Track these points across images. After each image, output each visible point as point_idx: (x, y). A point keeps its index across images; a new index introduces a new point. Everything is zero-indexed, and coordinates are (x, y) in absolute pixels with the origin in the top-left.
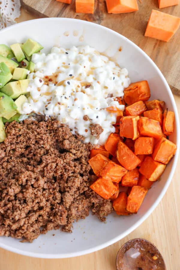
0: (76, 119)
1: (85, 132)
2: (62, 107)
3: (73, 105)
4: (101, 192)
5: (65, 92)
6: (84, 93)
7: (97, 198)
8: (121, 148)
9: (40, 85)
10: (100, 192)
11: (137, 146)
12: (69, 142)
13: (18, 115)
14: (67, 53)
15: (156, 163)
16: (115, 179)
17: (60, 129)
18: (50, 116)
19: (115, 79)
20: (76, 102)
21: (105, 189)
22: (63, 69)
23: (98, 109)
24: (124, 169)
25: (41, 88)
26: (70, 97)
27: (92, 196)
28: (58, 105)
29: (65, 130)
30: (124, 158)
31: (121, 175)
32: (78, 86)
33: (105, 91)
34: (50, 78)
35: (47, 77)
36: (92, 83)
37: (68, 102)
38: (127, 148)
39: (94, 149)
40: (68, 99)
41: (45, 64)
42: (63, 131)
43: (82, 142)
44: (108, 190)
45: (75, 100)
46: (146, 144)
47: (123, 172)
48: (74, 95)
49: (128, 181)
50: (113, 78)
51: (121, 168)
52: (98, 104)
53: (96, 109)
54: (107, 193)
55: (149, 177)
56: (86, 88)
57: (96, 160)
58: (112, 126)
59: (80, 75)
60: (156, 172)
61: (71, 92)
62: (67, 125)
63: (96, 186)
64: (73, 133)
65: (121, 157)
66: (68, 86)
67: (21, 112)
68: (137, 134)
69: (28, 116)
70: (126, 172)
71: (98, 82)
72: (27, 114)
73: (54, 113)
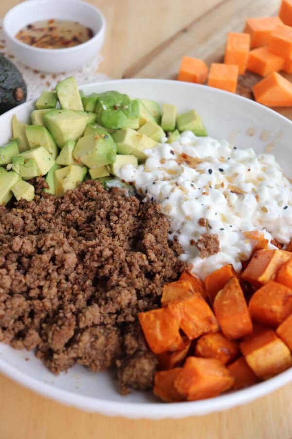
0: (188, 218)
1: (188, 244)
2: (178, 192)
3: (197, 198)
4: (150, 331)
5: (197, 180)
6: (226, 197)
7: (137, 339)
8: (230, 288)
9: (168, 155)
10: (149, 329)
11: (259, 292)
12: (155, 241)
14: (235, 148)
16: (191, 326)
17: (155, 219)
18: (152, 199)
19: (288, 209)
20: (204, 196)
21: (161, 329)
22: (216, 161)
23: (232, 228)
24: (214, 318)
25: (167, 162)
28: (175, 185)
29: (159, 224)
30: (225, 302)
31: (203, 327)
32: (222, 185)
33: (259, 214)
34: (188, 159)
35: (185, 156)
36: (246, 193)
37: (193, 192)
38: (240, 291)
39: (187, 272)
40: (195, 188)
41: (195, 144)
42: (157, 223)
45: (204, 193)
46: (277, 293)
47: (210, 322)
48: (208, 190)
49: (209, 345)
50: (284, 206)
51: (210, 313)
52: (238, 222)
53: (229, 225)
54: (160, 337)
55: (250, 352)
56: (232, 192)
57: (177, 286)
58: (238, 260)
59: (236, 175)
60: (266, 351)
61: (205, 184)
62: (170, 220)
63: (148, 317)
64: (171, 237)
65: (222, 299)
66: (206, 175)
67: (116, 172)
68: (272, 276)
69: (123, 184)
70: (215, 327)
71: (257, 197)
72: (123, 181)
73: (161, 194)
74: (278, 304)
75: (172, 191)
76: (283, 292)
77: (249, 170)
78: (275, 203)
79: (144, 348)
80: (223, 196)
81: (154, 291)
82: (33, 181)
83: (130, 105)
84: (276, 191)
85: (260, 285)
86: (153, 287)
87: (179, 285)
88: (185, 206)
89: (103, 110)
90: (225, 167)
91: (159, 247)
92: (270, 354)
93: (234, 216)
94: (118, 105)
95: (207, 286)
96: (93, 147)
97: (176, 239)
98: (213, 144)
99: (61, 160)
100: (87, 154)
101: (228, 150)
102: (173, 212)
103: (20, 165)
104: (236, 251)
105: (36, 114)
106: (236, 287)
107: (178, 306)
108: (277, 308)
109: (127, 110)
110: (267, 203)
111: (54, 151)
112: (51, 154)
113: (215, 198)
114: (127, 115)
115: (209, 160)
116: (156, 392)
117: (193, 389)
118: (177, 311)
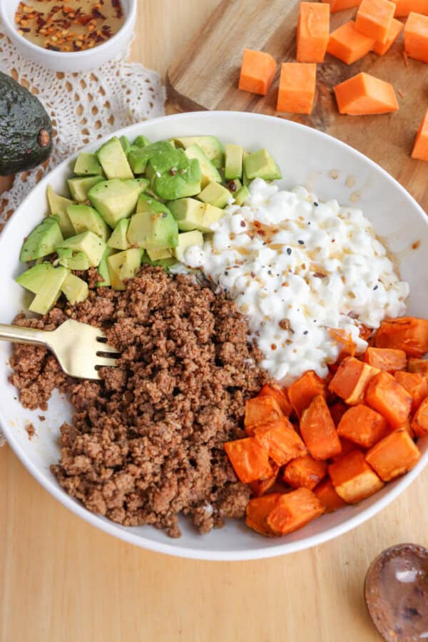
0: (267, 317)
1: (269, 349)
2: (254, 285)
3: (276, 291)
4: (239, 463)
5: (274, 264)
6: (308, 283)
7: (226, 470)
8: (316, 407)
9: (238, 229)
10: (237, 461)
11: (347, 416)
12: (234, 350)
13: (174, 260)
14: (316, 204)
15: (365, 466)
16: (279, 454)
17: (231, 320)
18: (225, 290)
19: (378, 289)
20: (285, 288)
21: (250, 461)
22: (295, 226)
23: (317, 322)
24: (302, 444)
25: (238, 237)
26: (278, 275)
27: (220, 463)
28: (250, 277)
29: (237, 326)
30: (312, 426)
31: (292, 453)
32: (303, 267)
33: (345, 300)
34: (262, 228)
35: (257, 224)
36: (330, 273)
37: (272, 282)
38: (327, 411)
39: (270, 386)
40: (272, 276)
41: (268, 203)
42: (234, 326)
43: (257, 362)
44: (253, 466)
45: (284, 285)
46: (366, 420)
47: (299, 449)
48: (287, 276)
49: (297, 473)
50: (373, 286)
51: (298, 440)
52: (322, 314)
53: (312, 320)
54: (249, 469)
55: (340, 484)
56: (315, 276)
57: (260, 404)
58: (325, 365)
59: (319, 249)
60: (356, 482)
61: (285, 268)
62: (247, 319)
63: (235, 447)
64: (250, 339)
65: (309, 422)
66: (284, 256)
67: (180, 256)
68: (360, 396)
69: (189, 270)
70: (304, 453)
71: (343, 279)
72: (189, 267)
73: (235, 287)
74: (366, 432)
75: (248, 284)
76: (372, 417)
77: (333, 241)
78: (363, 284)
79: (234, 479)
80: (304, 283)
81: (236, 413)
82: (85, 276)
83: (189, 167)
84: (365, 269)
85: (348, 407)
86: (235, 407)
87: (263, 402)
88: (264, 305)
89: (157, 177)
90: (305, 237)
91: (239, 357)
92: (360, 484)
93: (319, 308)
94: (174, 169)
95: (290, 397)
96: (151, 231)
97: (255, 342)
98: (290, 201)
99: (113, 243)
100: (145, 239)
101: (309, 207)
102: (251, 311)
103: (68, 259)
104: (321, 355)
105: (76, 185)
106: (323, 407)
107: (266, 436)
108: (365, 437)
109: (186, 174)
110: (355, 285)
111: (102, 232)
112: (100, 236)
113: (297, 290)
114: (187, 181)
115: (285, 226)
116: (249, 523)
117: (286, 529)
118: (265, 441)
